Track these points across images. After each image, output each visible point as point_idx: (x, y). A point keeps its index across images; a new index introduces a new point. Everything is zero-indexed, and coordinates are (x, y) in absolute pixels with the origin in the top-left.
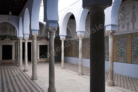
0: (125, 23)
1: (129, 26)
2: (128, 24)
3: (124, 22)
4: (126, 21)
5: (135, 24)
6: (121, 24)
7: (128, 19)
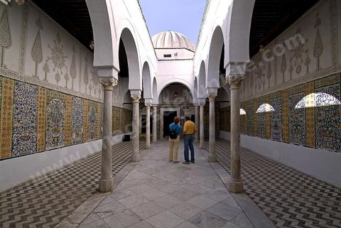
0: (302, 60)
1: (310, 65)
2: (308, 63)
3: (300, 61)
4: (304, 57)
5: (321, 58)
6: (295, 65)
7: (307, 51)
